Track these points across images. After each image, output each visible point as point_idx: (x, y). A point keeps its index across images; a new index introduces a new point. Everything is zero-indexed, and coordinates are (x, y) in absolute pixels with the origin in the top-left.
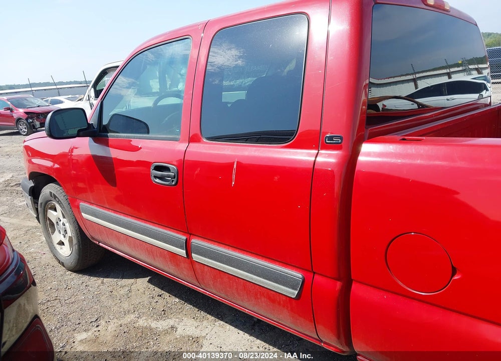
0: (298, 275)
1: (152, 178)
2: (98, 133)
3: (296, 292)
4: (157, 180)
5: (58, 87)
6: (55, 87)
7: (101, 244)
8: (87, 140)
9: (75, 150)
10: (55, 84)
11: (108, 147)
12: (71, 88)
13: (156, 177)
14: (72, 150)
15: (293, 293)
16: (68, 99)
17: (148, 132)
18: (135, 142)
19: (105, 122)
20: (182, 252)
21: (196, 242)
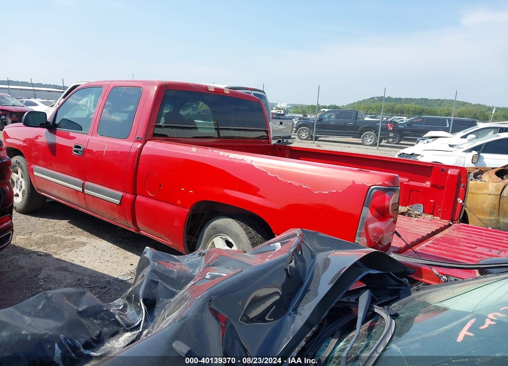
0: (121, 194)
1: (73, 152)
2: (52, 127)
3: (119, 201)
4: (75, 153)
5: (35, 88)
6: (32, 88)
7: (42, 193)
8: (45, 130)
9: (39, 138)
10: (32, 85)
11: (55, 134)
12: (49, 91)
13: (75, 151)
14: (37, 138)
15: (118, 202)
16: (43, 103)
17: (82, 130)
18: (71, 134)
19: (57, 122)
20: (80, 189)
21: (87, 183)
